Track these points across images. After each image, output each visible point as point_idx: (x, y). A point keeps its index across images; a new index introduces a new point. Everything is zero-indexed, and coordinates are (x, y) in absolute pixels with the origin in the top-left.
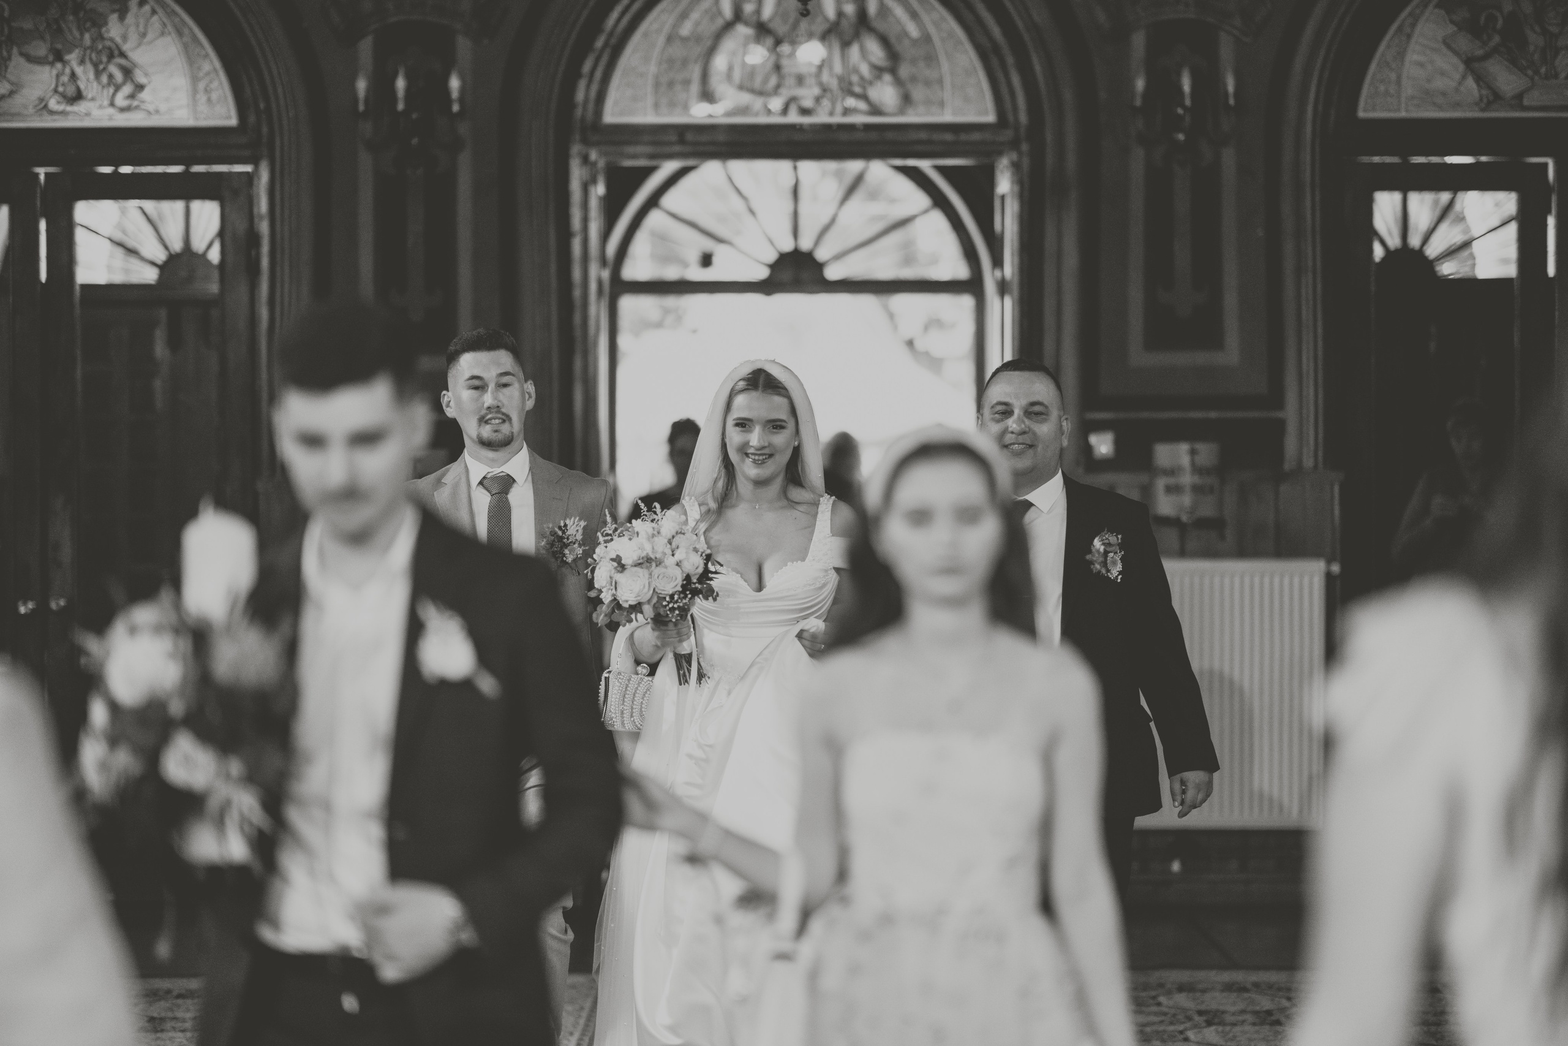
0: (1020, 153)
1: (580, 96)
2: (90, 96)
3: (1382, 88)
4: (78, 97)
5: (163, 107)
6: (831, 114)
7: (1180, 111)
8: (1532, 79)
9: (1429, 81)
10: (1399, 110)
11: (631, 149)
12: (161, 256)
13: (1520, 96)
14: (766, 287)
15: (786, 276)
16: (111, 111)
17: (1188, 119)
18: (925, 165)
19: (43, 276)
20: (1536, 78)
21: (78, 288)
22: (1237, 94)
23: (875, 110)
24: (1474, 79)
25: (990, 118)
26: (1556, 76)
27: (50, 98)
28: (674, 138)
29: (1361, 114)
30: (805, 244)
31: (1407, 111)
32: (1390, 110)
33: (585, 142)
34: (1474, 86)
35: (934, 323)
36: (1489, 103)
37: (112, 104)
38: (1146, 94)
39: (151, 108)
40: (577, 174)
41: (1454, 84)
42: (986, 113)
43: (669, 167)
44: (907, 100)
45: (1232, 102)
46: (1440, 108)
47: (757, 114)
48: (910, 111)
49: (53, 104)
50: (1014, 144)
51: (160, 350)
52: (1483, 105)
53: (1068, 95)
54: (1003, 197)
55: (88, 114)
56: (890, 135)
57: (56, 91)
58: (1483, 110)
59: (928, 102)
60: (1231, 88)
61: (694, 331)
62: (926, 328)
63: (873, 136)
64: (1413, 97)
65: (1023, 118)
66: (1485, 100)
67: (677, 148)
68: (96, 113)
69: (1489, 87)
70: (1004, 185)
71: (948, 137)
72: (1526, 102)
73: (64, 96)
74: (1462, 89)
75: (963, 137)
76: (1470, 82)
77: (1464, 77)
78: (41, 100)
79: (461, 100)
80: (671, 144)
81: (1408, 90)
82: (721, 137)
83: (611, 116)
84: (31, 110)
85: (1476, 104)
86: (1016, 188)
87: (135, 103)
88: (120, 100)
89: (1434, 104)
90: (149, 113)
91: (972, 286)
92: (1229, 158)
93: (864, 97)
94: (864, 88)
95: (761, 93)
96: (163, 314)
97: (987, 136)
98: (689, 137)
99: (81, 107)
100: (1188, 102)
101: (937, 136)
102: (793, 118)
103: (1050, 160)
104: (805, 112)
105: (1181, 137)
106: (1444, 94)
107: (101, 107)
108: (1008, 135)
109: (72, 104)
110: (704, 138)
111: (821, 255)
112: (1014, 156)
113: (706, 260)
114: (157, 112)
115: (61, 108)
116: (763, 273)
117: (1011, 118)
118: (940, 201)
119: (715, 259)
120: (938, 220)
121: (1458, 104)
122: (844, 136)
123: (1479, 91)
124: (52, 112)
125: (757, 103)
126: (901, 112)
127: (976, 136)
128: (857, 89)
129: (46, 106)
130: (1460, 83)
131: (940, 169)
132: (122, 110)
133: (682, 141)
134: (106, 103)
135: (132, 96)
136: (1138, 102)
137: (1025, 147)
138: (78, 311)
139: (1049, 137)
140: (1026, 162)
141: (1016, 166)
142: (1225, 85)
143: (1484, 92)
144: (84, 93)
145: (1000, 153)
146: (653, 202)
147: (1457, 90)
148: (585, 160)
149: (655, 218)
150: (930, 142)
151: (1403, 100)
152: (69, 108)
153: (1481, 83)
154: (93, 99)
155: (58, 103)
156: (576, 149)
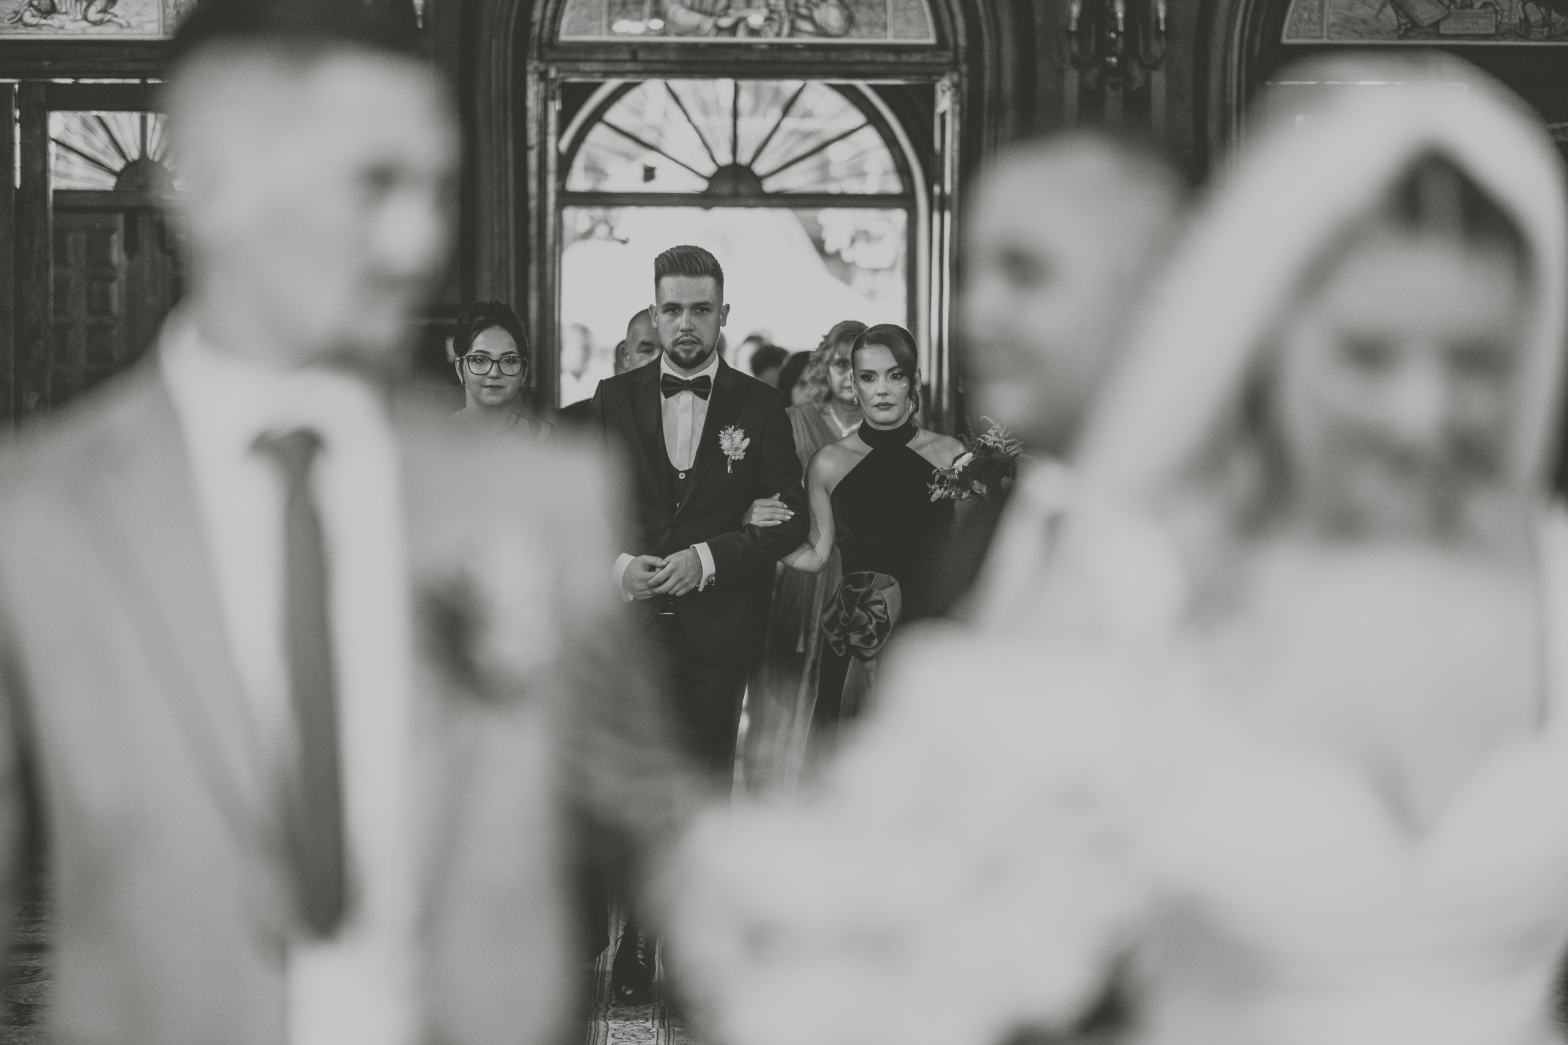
0: (961, 75)
1: (537, 15)
2: (64, 10)
3: (1305, 15)
4: (52, 10)
5: (134, 22)
6: (778, 35)
7: (1113, 35)
8: (1448, 8)
9: (1350, 9)
10: (1321, 37)
11: (583, 66)
12: (118, 164)
13: (1436, 25)
14: (704, 200)
15: (725, 189)
16: (84, 24)
17: (1121, 44)
18: (861, 84)
19: (18, 183)
20: (1452, 7)
21: (51, 194)
22: (1167, 20)
23: (821, 31)
24: (1392, 7)
25: (931, 40)
26: (1471, 6)
27: (26, 10)
28: (626, 56)
29: (1285, 40)
30: (744, 158)
31: (1329, 38)
32: (1312, 37)
33: (541, 59)
34: (1394, 15)
35: (861, 236)
36: (1407, 31)
37: (85, 18)
38: (1081, 20)
39: (123, 22)
40: (533, 91)
41: (1374, 12)
42: (928, 37)
43: (612, 84)
44: (850, 21)
45: (1162, 27)
46: (1361, 36)
47: (707, 35)
48: (853, 32)
49: (28, 17)
50: (954, 66)
51: (117, 255)
52: (1401, 32)
53: (1006, 20)
54: (943, 115)
55: (61, 28)
56: (834, 56)
57: (31, 5)
58: (1401, 38)
59: (871, 24)
60: (1162, 15)
61: (624, 242)
62: (853, 241)
63: (819, 56)
64: (1334, 25)
65: (962, 41)
66: (1403, 27)
67: (629, 66)
68: (69, 26)
69: (1408, 16)
70: (945, 102)
71: (891, 58)
72: (1442, 30)
73: (38, 9)
74: (1381, 17)
75: (905, 58)
76: (1389, 10)
77: (1384, 6)
78: (16, 13)
79: (424, 18)
80: (625, 61)
81: (1330, 18)
82: (672, 56)
83: (566, 35)
84: (7, 23)
85: (1395, 31)
86: (957, 108)
87: (108, 17)
88: (93, 15)
89: (1355, 31)
90: (121, 25)
91: (905, 200)
92: (1159, 79)
93: (811, 19)
94: (810, 10)
95: (711, 14)
96: (120, 219)
97: (928, 58)
98: (642, 55)
99: (55, 20)
100: (1121, 28)
101: (880, 57)
102: (741, 38)
103: (988, 82)
104: (753, 32)
105: (1114, 60)
106: (1364, 22)
107: (74, 21)
108: (947, 56)
109: (45, 18)
110: (655, 57)
111: (760, 168)
112: (955, 77)
113: (649, 174)
114: (129, 26)
115: (35, 21)
116: (701, 186)
117: (951, 40)
118: (874, 119)
119: (657, 173)
120: (870, 137)
121: (1378, 32)
122: (790, 56)
123: (1398, 20)
124: (26, 25)
125: (708, 24)
126: (846, 33)
127: (917, 57)
128: (803, 11)
129: (21, 19)
130: (1380, 11)
131: (876, 88)
132: (95, 23)
133: (634, 59)
134: (79, 17)
135: (104, 11)
136: (1073, 27)
137: (964, 68)
138: (51, 216)
139: (987, 60)
140: (965, 82)
141: (956, 86)
142: (1157, 12)
143: (1402, 21)
144: (58, 7)
145: (942, 74)
146: (597, 116)
147: (1377, 17)
148: (543, 76)
149: (599, 133)
150: (873, 62)
151: (1325, 26)
152: (43, 21)
153: (1400, 12)
154: (66, 13)
155: (33, 16)
156: (532, 65)
